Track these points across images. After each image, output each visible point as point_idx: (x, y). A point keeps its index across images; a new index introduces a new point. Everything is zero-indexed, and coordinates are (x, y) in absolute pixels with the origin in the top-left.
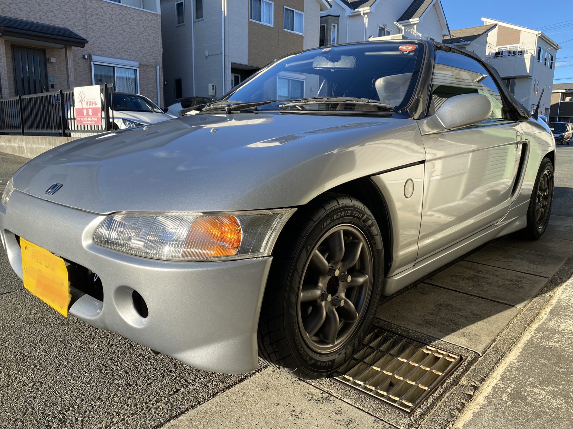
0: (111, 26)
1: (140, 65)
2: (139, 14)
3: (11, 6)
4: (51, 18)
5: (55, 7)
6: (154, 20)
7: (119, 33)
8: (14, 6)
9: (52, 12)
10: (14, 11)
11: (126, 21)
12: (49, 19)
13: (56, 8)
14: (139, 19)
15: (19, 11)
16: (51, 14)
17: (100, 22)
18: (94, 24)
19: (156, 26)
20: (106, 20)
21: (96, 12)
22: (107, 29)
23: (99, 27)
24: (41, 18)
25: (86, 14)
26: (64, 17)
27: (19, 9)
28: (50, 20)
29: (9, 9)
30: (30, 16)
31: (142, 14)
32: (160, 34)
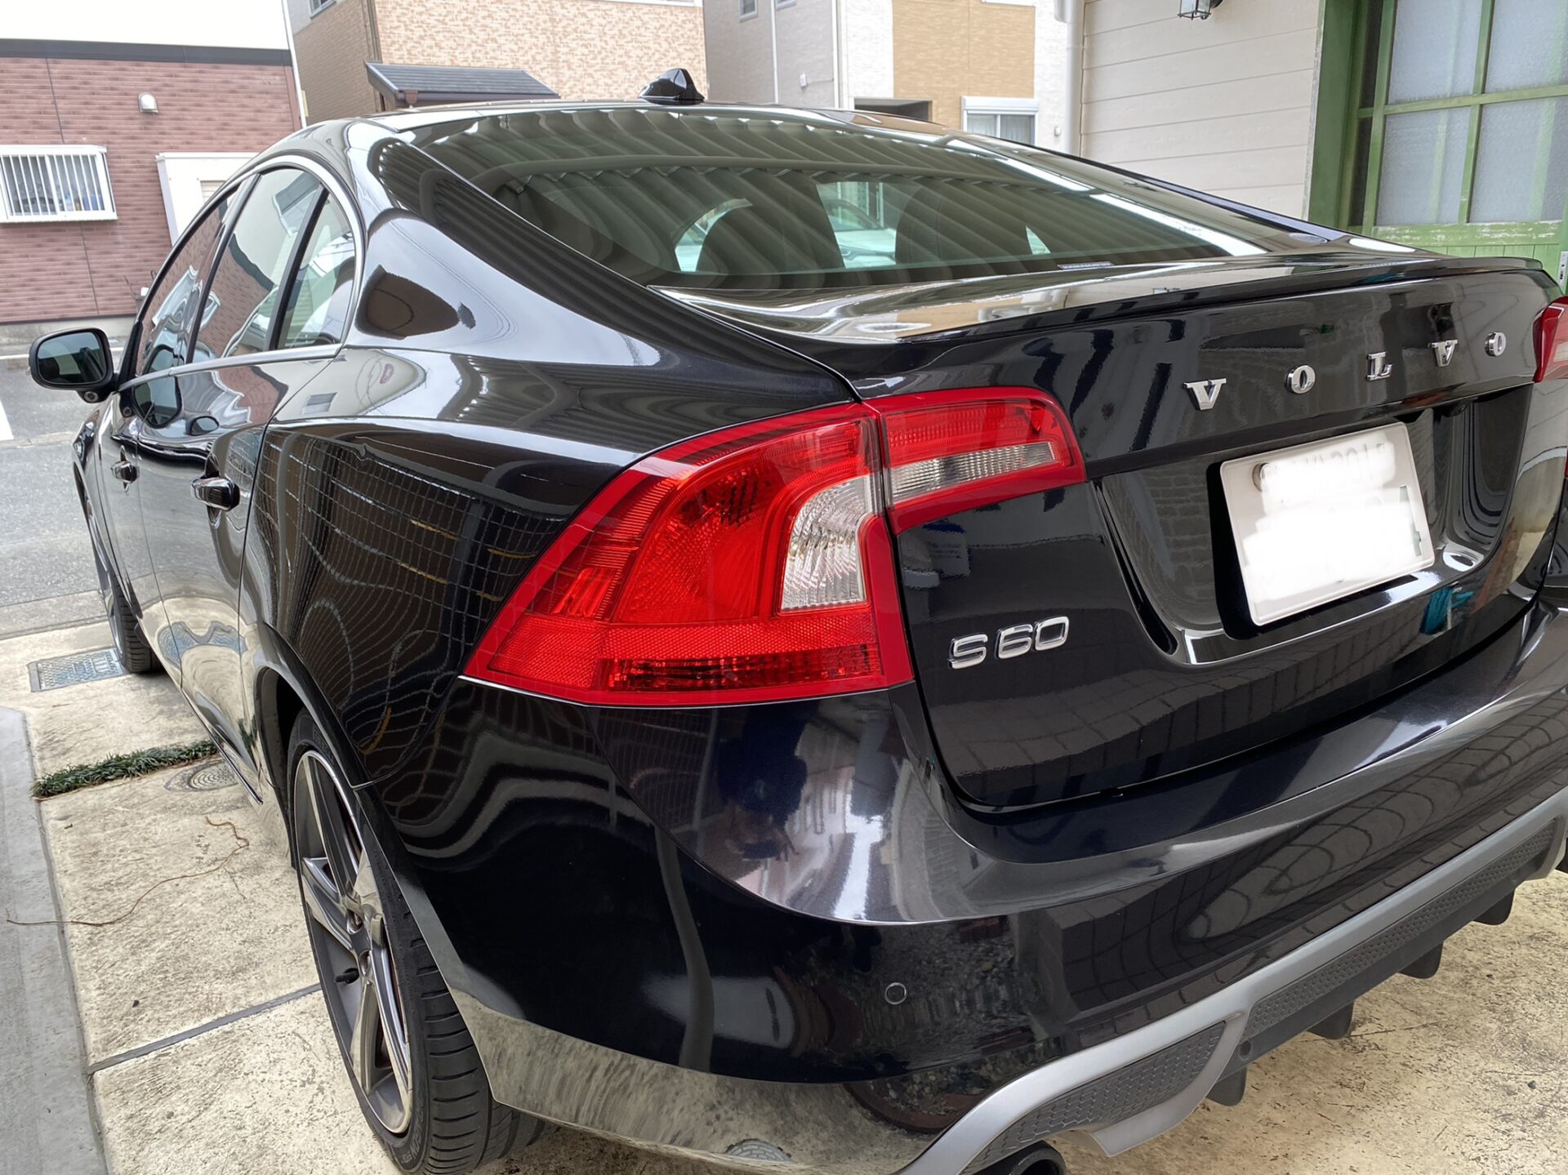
0: (603, 51)
2: (659, 14)
3: (422, 42)
4: (492, 54)
5: (497, 30)
6: (690, 21)
8: (429, 42)
9: (494, 40)
10: (429, 50)
11: (631, 34)
12: (489, 56)
13: (500, 33)
14: (658, 25)
15: (436, 50)
16: (491, 45)
18: (571, 52)
19: (694, 33)
20: (593, 39)
21: (573, 27)
22: (594, 59)
23: (579, 57)
24: (474, 57)
25: (554, 34)
26: (515, 48)
27: (436, 45)
28: (491, 58)
29: (420, 50)
30: (455, 57)
31: (664, 13)
32: (702, 51)
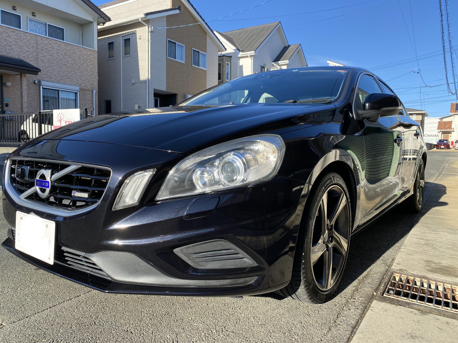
0: (58, 59)
1: (80, 89)
6: (92, 55)
7: (64, 64)
9: (10, 46)
11: (70, 55)
12: (7, 52)
13: (13, 44)
14: (80, 54)
16: (8, 48)
17: (49, 55)
18: (44, 56)
19: (94, 59)
20: (53, 54)
21: (46, 48)
22: (54, 61)
23: (47, 59)
25: (37, 49)
26: (19, 51)
31: (83, 50)
32: (97, 66)
